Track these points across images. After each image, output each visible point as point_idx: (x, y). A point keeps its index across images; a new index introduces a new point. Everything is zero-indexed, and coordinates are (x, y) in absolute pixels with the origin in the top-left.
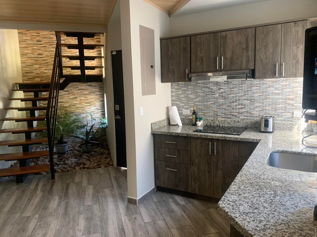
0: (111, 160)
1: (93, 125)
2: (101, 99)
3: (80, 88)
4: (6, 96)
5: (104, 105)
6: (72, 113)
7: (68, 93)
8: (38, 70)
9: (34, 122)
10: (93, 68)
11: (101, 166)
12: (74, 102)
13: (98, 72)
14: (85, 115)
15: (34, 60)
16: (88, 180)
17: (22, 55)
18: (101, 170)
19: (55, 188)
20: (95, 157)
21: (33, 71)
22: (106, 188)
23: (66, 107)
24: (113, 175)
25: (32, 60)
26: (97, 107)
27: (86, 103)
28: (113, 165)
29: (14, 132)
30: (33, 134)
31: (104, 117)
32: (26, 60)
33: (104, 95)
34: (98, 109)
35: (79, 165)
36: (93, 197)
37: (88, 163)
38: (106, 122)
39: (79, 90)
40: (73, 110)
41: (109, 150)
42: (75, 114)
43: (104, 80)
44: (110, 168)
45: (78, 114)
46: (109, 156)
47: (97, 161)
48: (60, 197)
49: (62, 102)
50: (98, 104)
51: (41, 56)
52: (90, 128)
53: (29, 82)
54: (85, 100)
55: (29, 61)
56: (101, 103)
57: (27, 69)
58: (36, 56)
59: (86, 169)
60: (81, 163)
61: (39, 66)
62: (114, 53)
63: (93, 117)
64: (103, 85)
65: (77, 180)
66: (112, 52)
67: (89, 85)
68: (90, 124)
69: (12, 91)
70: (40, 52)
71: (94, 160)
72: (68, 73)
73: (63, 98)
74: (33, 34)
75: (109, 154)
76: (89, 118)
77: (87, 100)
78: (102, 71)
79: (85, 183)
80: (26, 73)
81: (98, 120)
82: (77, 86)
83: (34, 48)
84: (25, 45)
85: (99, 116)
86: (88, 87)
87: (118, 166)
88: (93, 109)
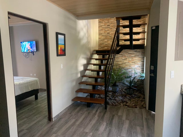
0: (145, 103)
1: (135, 77)
2: (142, 60)
3: (129, 52)
4: (89, 57)
5: (144, 65)
6: (123, 68)
7: (121, 56)
8: (107, 43)
9: (100, 72)
10: (138, 40)
11: (137, 106)
12: (125, 62)
13: (142, 42)
14: (131, 70)
15: (105, 36)
16: (127, 116)
17: (100, 34)
18: (137, 110)
19: (106, 116)
20: (134, 99)
21: (104, 43)
22: (138, 126)
23: (120, 64)
24: (144, 116)
25: (104, 37)
26: (139, 65)
27: (132, 63)
28: (145, 108)
29: (90, 77)
30: (99, 80)
31: (143, 73)
32: (101, 37)
33: (144, 57)
34: (139, 67)
35: (123, 102)
36: (128, 131)
37: (129, 102)
38: (144, 76)
39: (128, 54)
40: (123, 66)
41: (144, 95)
42: (125, 69)
43: (145, 48)
44: (143, 110)
45: (126, 69)
46: (144, 100)
47: (135, 102)
48: (107, 123)
49: (118, 61)
50: (140, 63)
51: (109, 34)
52: (133, 78)
53: (101, 49)
54: (132, 60)
55: (103, 37)
56: (142, 63)
57: (101, 42)
58: (106, 34)
59: (127, 106)
60: (124, 101)
61: (107, 40)
62: (154, 28)
63: (136, 71)
64: (144, 51)
65: (120, 114)
66: (152, 27)
67: (135, 51)
68: (133, 76)
69: (92, 54)
70: (108, 32)
71: (133, 101)
72: (123, 44)
73: (119, 59)
74: (106, 22)
75: (144, 98)
76: (133, 72)
77: (133, 60)
78: (145, 42)
79: (124, 118)
80: (100, 44)
81: (139, 74)
82: (128, 52)
83: (106, 30)
84: (101, 29)
85: (140, 71)
86: (134, 52)
87: (149, 109)
88: (136, 66)
